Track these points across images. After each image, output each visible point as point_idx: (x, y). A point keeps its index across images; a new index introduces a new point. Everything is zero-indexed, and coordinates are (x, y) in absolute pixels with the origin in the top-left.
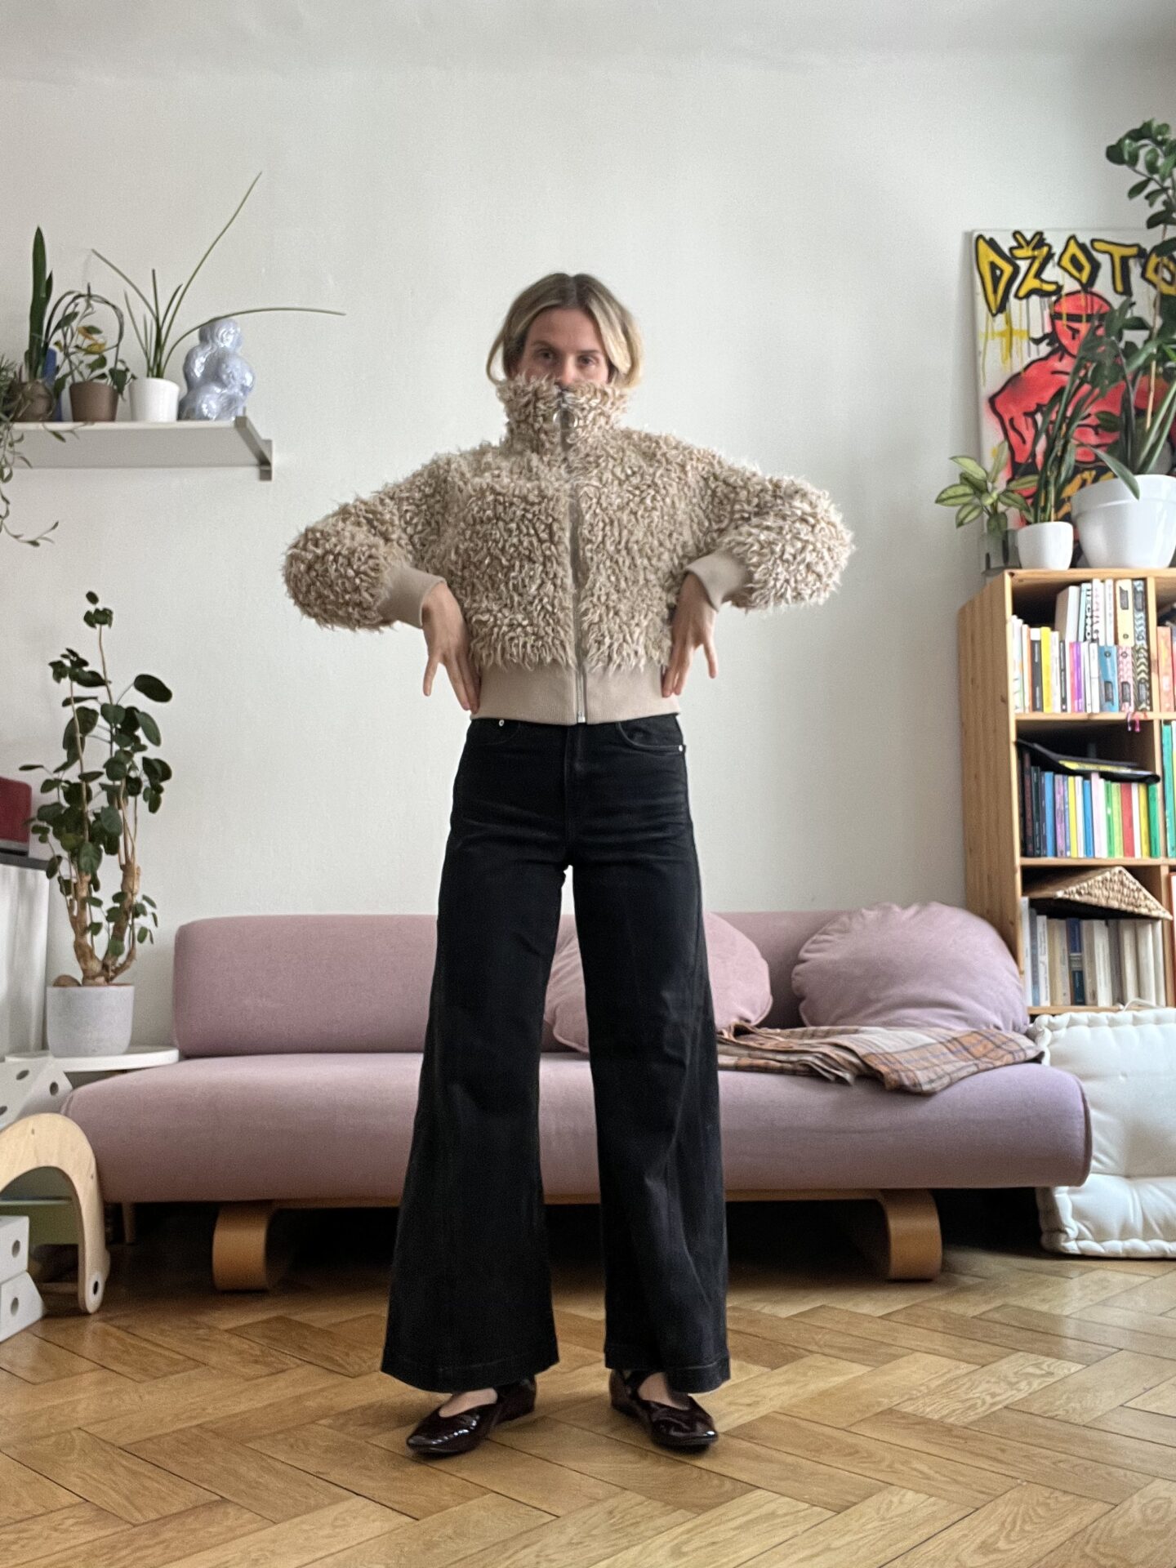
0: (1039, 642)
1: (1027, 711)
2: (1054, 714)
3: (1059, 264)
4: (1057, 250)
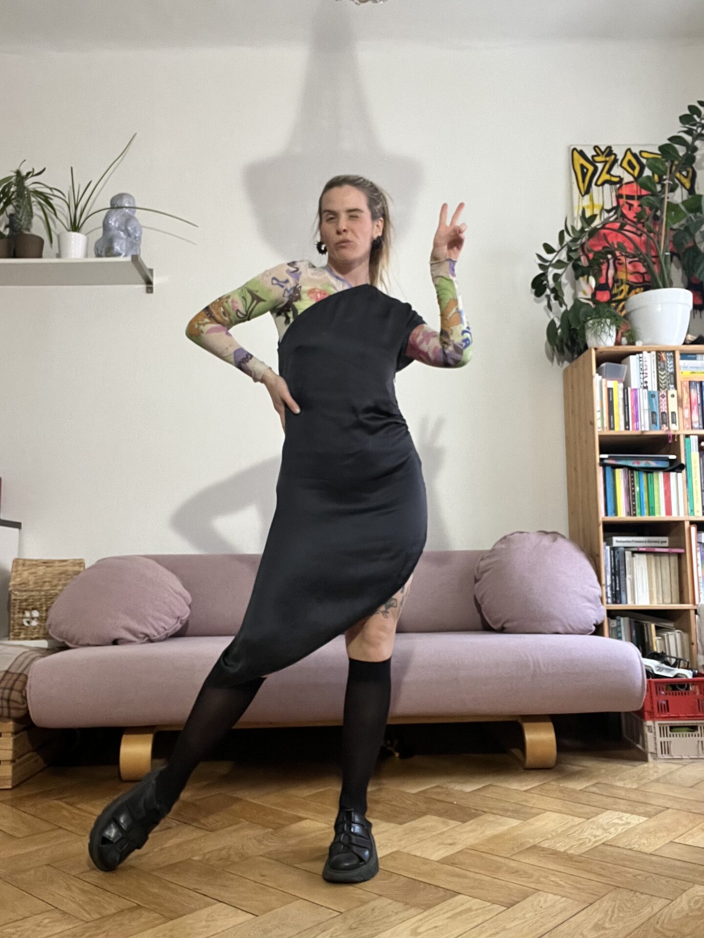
0: (612, 389)
1: (607, 429)
2: (622, 431)
4: (620, 157)
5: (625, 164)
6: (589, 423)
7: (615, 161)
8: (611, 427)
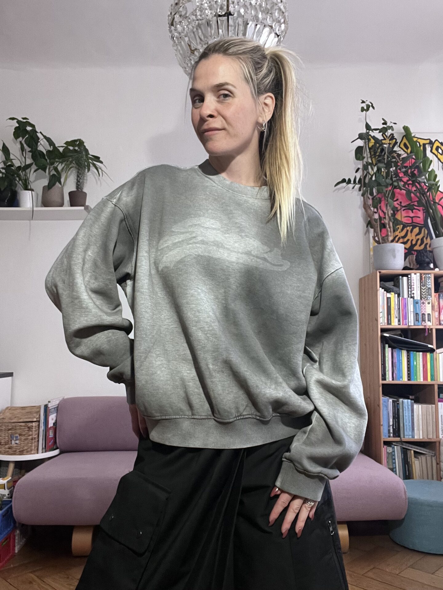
0: (390, 298)
1: (386, 324)
2: (395, 325)
3: (399, 146)
4: (399, 141)
5: (402, 146)
6: (374, 319)
7: (396, 143)
8: (389, 322)
